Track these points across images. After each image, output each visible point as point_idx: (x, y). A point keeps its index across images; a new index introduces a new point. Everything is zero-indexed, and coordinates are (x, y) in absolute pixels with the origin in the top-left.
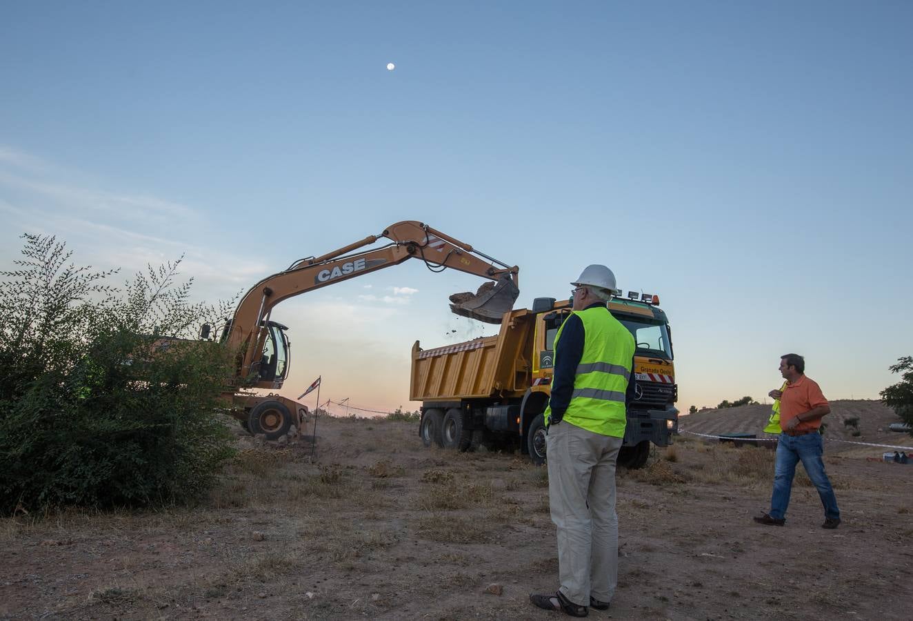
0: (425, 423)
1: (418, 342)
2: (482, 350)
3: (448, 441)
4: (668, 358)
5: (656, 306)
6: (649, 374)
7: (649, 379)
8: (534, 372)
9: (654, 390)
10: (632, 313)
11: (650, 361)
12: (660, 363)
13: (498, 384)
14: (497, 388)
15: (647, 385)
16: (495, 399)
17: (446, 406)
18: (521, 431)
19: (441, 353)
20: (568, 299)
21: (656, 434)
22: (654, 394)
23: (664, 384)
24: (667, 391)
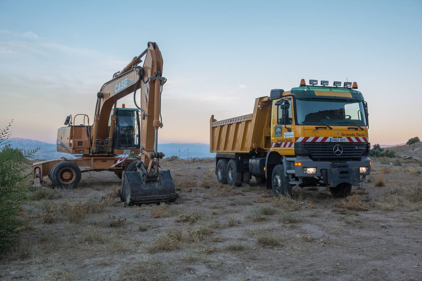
0: (218, 167)
1: (213, 116)
2: (245, 122)
3: (229, 179)
4: (364, 125)
5: (355, 90)
6: (347, 138)
7: (347, 141)
8: (272, 138)
9: (352, 148)
10: (335, 97)
11: (349, 128)
12: (356, 129)
13: (254, 145)
14: (254, 148)
15: (346, 145)
16: (253, 154)
17: (228, 157)
18: (266, 175)
19: (224, 124)
20: (290, 90)
21: (351, 178)
22: (352, 150)
23: (359, 143)
24: (362, 148)
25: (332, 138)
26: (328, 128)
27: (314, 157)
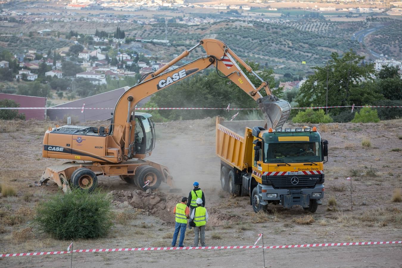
0: (222, 174)
2: (240, 142)
3: (230, 189)
6: (303, 172)
7: (303, 174)
8: (252, 167)
9: (307, 178)
11: (304, 164)
12: (311, 165)
13: (245, 165)
14: (245, 168)
15: (302, 177)
17: (229, 167)
18: (250, 194)
21: (302, 202)
22: (307, 180)
23: (313, 175)
24: (316, 179)
25: (290, 172)
26: (287, 165)
27: (275, 186)
